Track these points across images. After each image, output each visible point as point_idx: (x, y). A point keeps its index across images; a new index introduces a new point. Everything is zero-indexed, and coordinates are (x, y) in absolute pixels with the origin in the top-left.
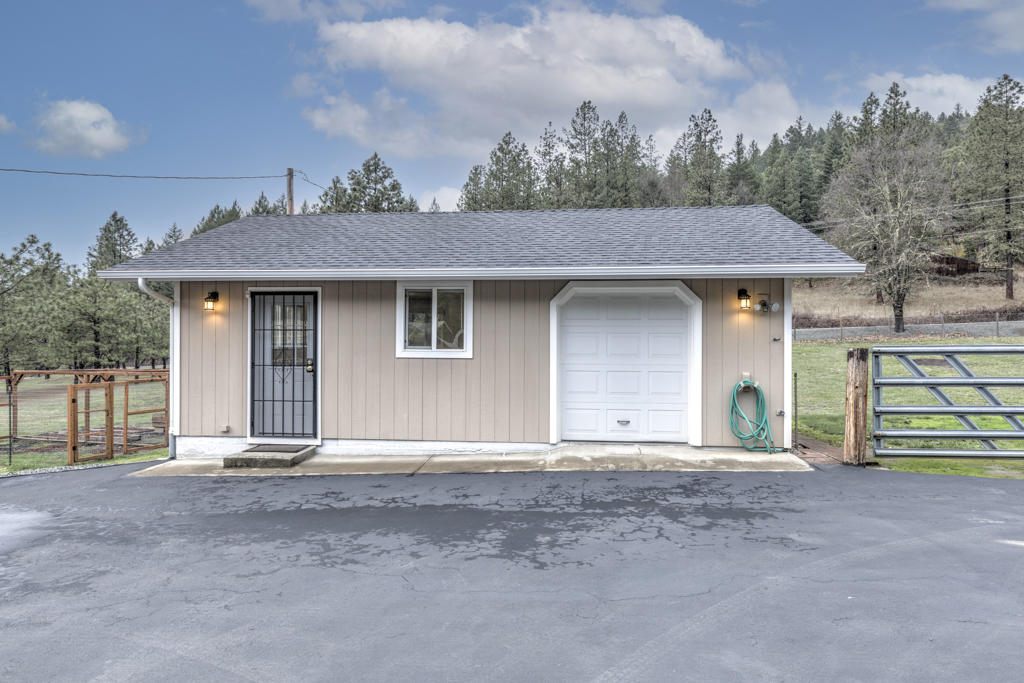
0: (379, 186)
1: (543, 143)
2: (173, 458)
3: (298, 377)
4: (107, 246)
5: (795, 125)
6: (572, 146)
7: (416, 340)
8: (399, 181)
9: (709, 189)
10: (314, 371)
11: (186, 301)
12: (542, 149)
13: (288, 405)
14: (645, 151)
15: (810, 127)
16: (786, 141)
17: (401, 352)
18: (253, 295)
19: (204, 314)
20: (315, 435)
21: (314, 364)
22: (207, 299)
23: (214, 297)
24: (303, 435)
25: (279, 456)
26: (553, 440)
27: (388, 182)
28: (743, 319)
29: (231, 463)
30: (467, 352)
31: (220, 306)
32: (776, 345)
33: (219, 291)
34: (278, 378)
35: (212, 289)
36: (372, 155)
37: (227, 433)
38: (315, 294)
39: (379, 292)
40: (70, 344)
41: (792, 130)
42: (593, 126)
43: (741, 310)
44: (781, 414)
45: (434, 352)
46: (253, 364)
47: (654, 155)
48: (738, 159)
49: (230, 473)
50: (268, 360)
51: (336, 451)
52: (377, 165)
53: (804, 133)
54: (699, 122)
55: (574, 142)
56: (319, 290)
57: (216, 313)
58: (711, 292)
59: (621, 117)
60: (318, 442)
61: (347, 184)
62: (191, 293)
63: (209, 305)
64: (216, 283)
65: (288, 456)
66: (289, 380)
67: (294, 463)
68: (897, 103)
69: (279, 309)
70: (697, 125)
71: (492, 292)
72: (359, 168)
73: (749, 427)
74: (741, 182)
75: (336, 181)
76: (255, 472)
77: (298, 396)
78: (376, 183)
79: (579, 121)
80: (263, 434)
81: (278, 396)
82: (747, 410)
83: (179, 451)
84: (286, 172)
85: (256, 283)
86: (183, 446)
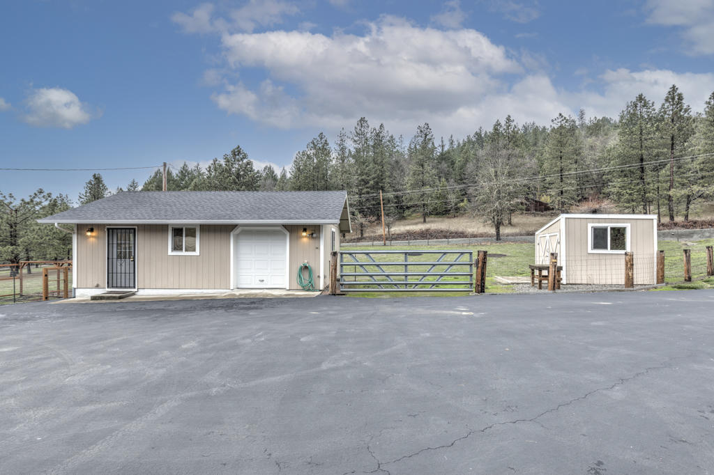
0: (240, 163)
1: (339, 139)
2: (74, 297)
3: (127, 263)
4: (90, 193)
5: (478, 131)
6: (355, 141)
7: (177, 247)
8: (252, 160)
9: (422, 166)
10: (134, 261)
11: (79, 232)
12: (339, 142)
13: (123, 275)
14: (398, 143)
15: (486, 132)
16: (474, 139)
17: (170, 253)
18: (108, 229)
19: (88, 237)
20: (134, 287)
21: (134, 258)
22: (88, 231)
23: (92, 230)
24: (129, 287)
25: (114, 295)
26: (232, 288)
27: (245, 161)
28: (305, 240)
29: (94, 298)
30: (197, 253)
31: (94, 234)
32: (317, 250)
33: (94, 228)
34: (119, 264)
35: (90, 227)
36: (236, 146)
37: (97, 286)
38: (134, 229)
39: (160, 229)
40: (63, 247)
41: (476, 134)
42: (366, 131)
43: (303, 237)
44: (319, 277)
45: (184, 253)
46: (108, 258)
47: (403, 146)
48: (442, 150)
49: (92, 302)
50: (115, 256)
51: (144, 293)
52: (239, 152)
53: (483, 135)
54: (422, 130)
55: (356, 139)
56: (136, 227)
57: (93, 237)
58: (293, 229)
59: (381, 126)
60: (136, 290)
61: (223, 162)
62: (81, 228)
63: (89, 234)
64: (92, 225)
65: (118, 295)
66: (123, 264)
67: (120, 298)
68: (509, 126)
69: (119, 235)
70: (421, 131)
71: (207, 229)
72: (229, 153)
73: (305, 282)
74: (443, 162)
75: (215, 160)
76: (104, 301)
77: (127, 271)
78: (238, 161)
79: (359, 128)
80: (113, 287)
81: (119, 271)
82: (306, 275)
83: (76, 295)
84: (163, 164)
85: (110, 225)
86: (78, 292)
